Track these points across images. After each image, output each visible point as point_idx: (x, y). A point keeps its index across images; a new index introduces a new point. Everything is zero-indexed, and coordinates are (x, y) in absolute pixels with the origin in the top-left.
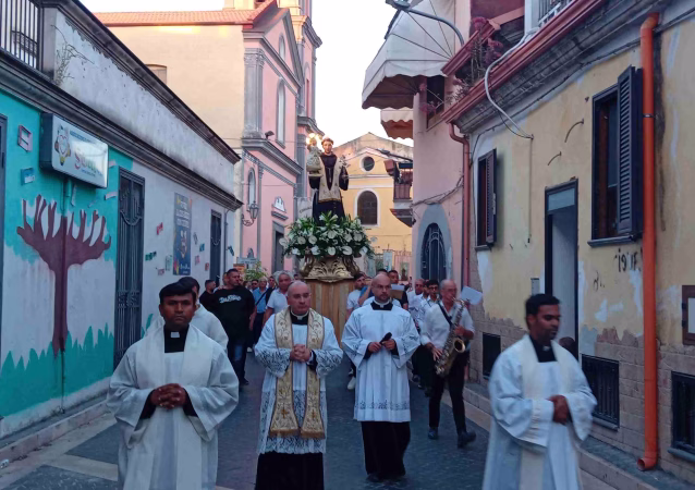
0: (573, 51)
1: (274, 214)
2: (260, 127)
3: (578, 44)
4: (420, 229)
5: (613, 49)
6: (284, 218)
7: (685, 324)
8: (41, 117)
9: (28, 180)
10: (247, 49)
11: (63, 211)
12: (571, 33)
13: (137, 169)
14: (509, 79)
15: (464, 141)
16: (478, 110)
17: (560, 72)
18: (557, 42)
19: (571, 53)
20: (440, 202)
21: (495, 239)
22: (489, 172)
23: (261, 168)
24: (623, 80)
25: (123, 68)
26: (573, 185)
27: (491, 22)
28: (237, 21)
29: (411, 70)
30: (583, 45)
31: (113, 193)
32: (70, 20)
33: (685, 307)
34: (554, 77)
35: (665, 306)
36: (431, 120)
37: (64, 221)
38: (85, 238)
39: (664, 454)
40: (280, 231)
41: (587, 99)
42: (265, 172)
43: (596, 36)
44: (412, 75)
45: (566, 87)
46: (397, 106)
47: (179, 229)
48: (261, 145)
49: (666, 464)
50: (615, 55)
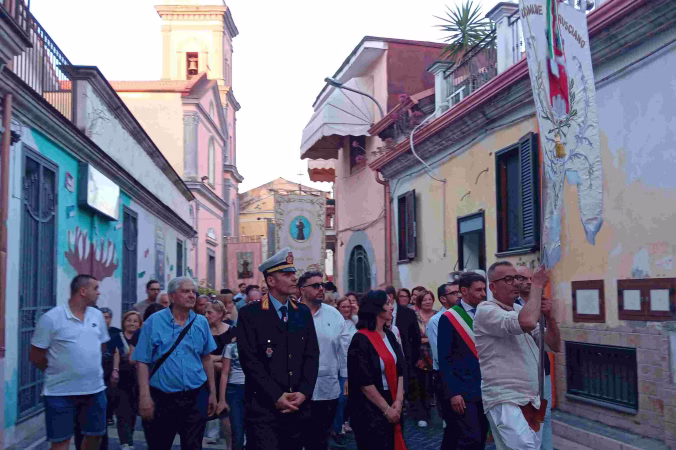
0: (481, 120)
1: (208, 242)
2: (197, 173)
3: (485, 115)
4: (346, 249)
5: (513, 119)
6: (215, 245)
7: (574, 308)
8: (79, 165)
9: (72, 214)
10: (185, 112)
11: (91, 239)
12: (480, 108)
13: (134, 206)
14: (428, 139)
15: (385, 184)
16: (400, 161)
17: (469, 135)
18: (469, 114)
19: (479, 122)
20: (364, 229)
21: (416, 255)
22: (409, 206)
23: (198, 205)
24: (524, 142)
25: (125, 126)
26: (481, 214)
27: (412, 98)
28: (176, 89)
29: (343, 131)
30: (489, 116)
31: (119, 225)
32: (95, 90)
33: (574, 296)
34: (463, 138)
35: (558, 297)
36: (354, 169)
37: (92, 246)
38: (104, 261)
39: (562, 399)
40: (212, 255)
41: (491, 154)
42: (200, 208)
43: (500, 110)
44: (343, 134)
45: (473, 145)
46: (326, 157)
47: (158, 252)
48: (198, 187)
49: (563, 406)
50: (514, 123)
